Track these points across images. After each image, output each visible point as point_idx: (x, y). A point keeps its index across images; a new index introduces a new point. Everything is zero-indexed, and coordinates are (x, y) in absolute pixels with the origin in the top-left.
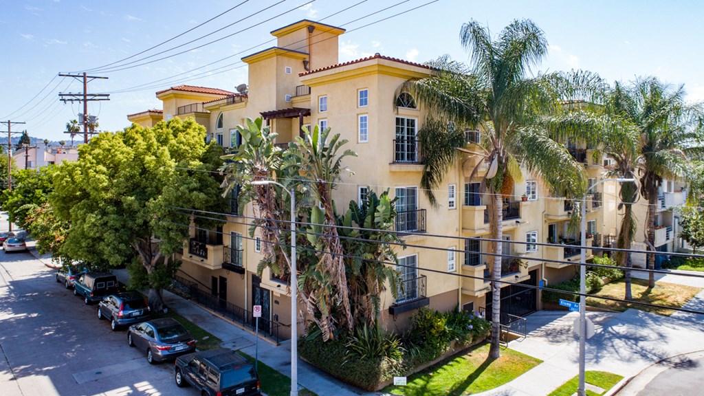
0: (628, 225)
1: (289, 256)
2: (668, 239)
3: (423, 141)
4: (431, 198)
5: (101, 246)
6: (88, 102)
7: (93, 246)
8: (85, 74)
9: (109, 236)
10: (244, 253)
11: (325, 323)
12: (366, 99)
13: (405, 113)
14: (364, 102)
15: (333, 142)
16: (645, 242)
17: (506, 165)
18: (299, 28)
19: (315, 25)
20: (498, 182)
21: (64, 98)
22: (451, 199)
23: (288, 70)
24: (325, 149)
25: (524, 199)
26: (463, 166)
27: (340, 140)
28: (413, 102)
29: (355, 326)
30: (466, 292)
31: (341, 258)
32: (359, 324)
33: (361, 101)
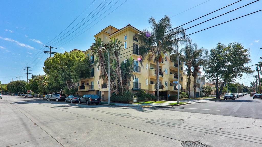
0: (189, 80)
1: (108, 74)
2: (199, 91)
3: (140, 50)
4: (142, 65)
5: (58, 79)
6: (52, 54)
7: (56, 79)
8: (51, 46)
9: (60, 76)
10: (94, 86)
11: (116, 90)
12: (126, 38)
13: (136, 42)
14: (126, 39)
15: (119, 42)
16: (193, 87)
17: (160, 54)
18: (109, 28)
19: (113, 27)
20: (158, 57)
21: (45, 52)
22: (147, 67)
23: (106, 38)
24: (116, 44)
25: (164, 71)
26: (149, 60)
27: (120, 42)
28: (137, 40)
29: (123, 91)
30: (150, 91)
31: (121, 71)
32: (125, 90)
33: (125, 38)
